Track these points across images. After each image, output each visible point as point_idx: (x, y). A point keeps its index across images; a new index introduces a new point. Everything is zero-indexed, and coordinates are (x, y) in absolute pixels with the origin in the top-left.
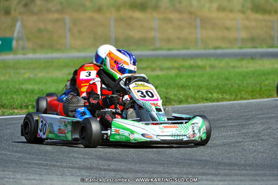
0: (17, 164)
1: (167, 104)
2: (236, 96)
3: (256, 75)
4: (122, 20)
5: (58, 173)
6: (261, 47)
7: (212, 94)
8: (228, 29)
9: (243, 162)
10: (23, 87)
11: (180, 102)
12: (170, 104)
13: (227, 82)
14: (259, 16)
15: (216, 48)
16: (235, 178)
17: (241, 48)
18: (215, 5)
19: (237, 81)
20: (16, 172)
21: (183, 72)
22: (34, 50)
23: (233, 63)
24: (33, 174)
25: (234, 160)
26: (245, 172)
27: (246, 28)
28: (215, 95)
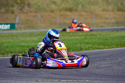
0: (17, 77)
1: (81, 50)
2: (110, 47)
3: (119, 38)
4: (62, 15)
5: (35, 80)
6: (121, 26)
7: (99, 46)
8: (107, 19)
9: (113, 75)
10: (20, 44)
11: (86, 50)
12: (82, 50)
13: (106, 41)
14: (120, 13)
15: (101, 27)
16: (110, 81)
17: (112, 26)
18: (101, 9)
19: (110, 41)
20: (16, 80)
21: (88, 37)
22: (25, 29)
23: (109, 33)
24: (24, 81)
25: (109, 74)
26: (114, 79)
27: (115, 18)
28: (101, 47)
